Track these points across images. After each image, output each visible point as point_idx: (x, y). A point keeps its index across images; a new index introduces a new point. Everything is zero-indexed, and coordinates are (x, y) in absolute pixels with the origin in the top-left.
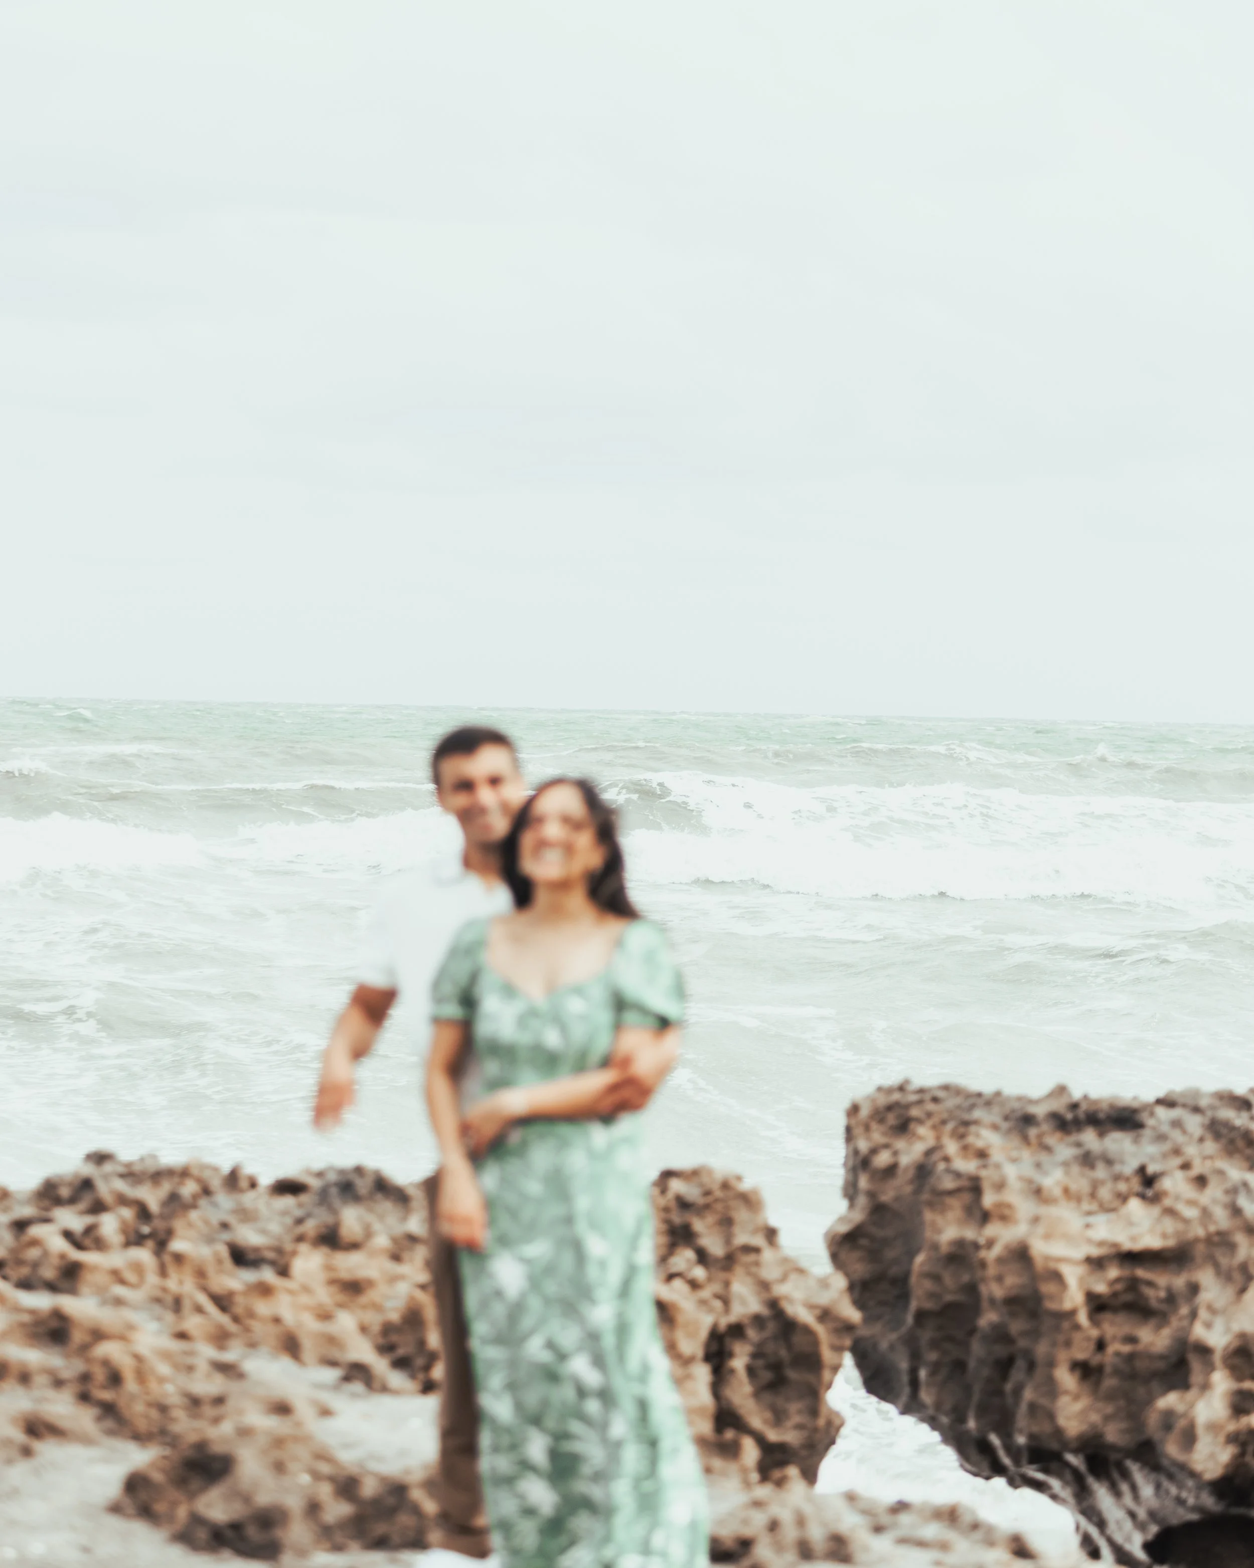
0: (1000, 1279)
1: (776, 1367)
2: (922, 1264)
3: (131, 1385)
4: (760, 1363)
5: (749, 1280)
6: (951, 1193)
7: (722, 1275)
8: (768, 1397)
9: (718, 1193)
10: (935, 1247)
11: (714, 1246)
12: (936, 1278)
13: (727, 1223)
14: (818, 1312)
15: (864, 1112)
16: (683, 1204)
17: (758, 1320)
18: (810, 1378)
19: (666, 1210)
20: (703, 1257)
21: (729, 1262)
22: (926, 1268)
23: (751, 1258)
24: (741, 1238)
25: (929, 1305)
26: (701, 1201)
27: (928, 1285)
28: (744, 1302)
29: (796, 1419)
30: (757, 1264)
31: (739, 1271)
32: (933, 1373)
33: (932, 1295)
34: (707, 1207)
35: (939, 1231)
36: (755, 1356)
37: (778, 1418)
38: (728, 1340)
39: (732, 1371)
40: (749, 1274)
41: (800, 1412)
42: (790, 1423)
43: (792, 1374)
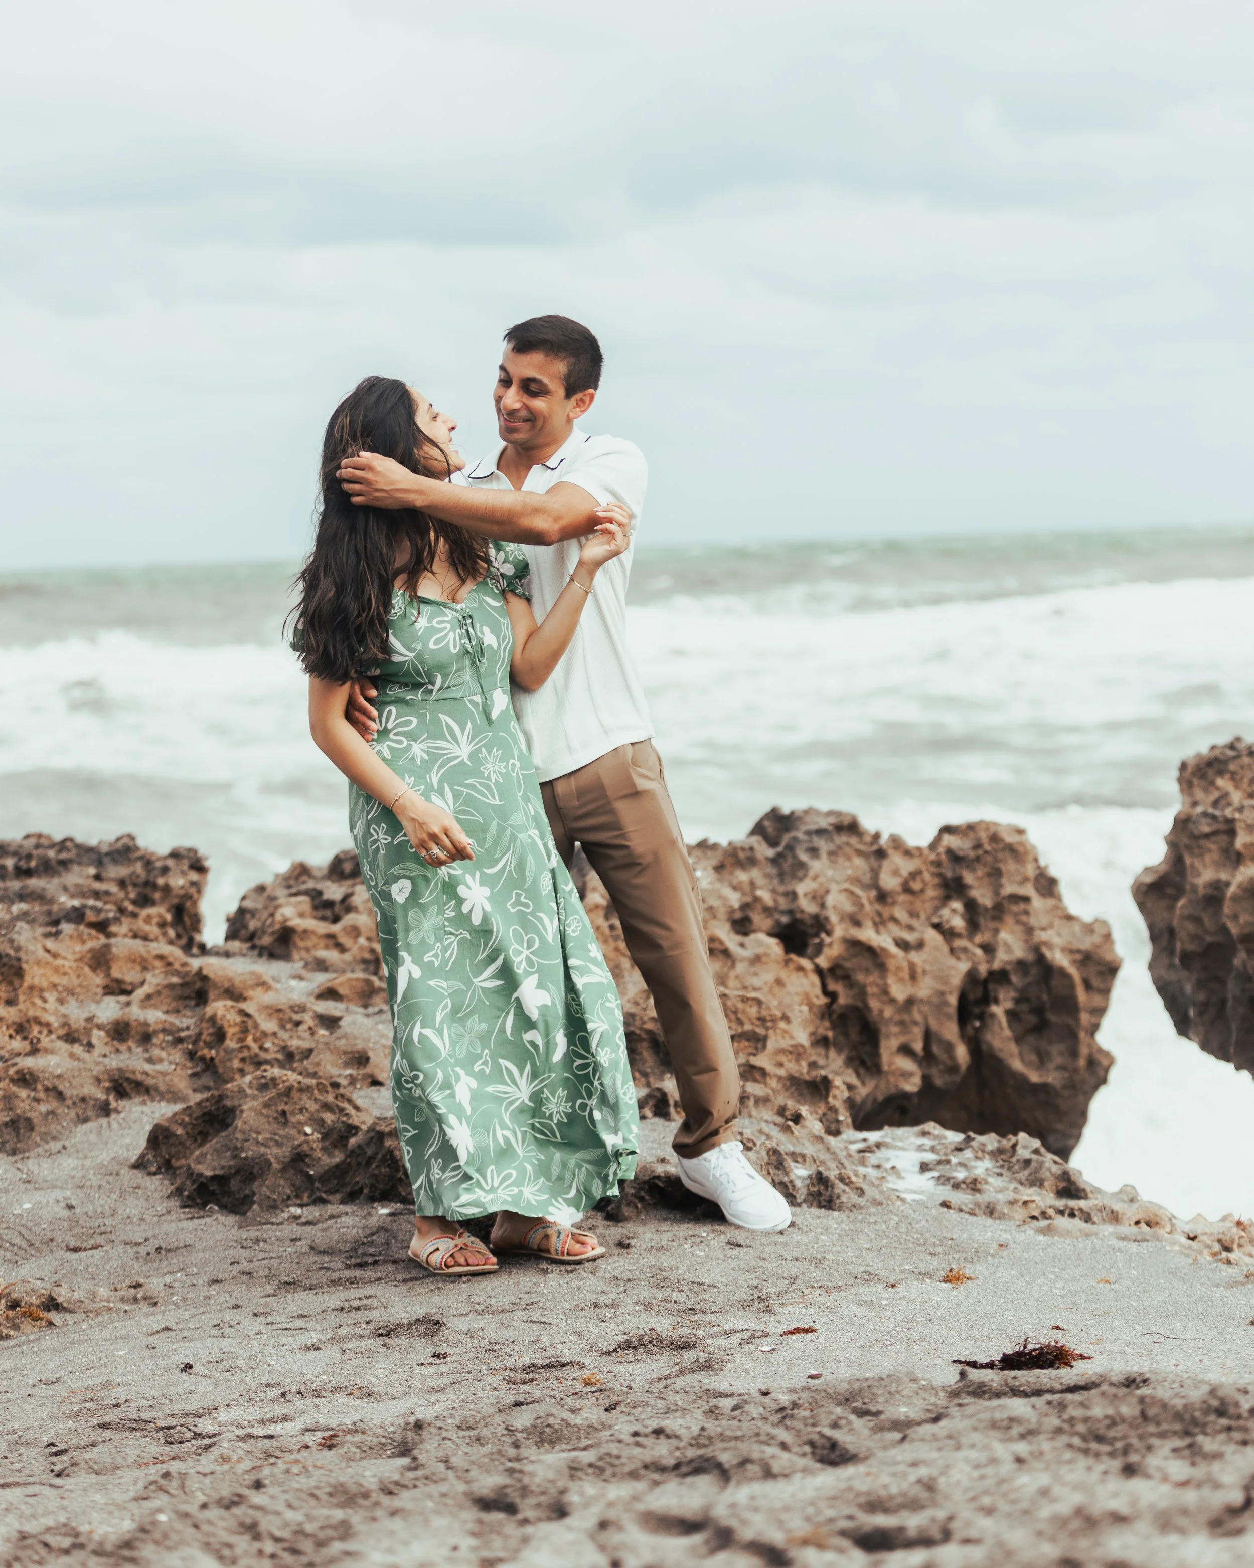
0: (1235, 917)
1: (1039, 1011)
2: (1183, 907)
3: (231, 1043)
4: (1025, 1007)
5: (1018, 929)
6: (1207, 836)
7: (992, 925)
8: (1031, 1039)
9: (987, 847)
10: (1194, 889)
11: (983, 896)
12: (1197, 920)
13: (996, 874)
14: (1078, 957)
15: (1190, 769)
16: (955, 857)
17: (1021, 964)
18: (1070, 1021)
19: (938, 864)
20: (971, 907)
21: (998, 911)
22: (1186, 912)
23: (1022, 906)
24: (1009, 889)
25: (1191, 947)
26: (972, 854)
27: (1191, 927)
28: (1008, 949)
29: (1058, 1060)
30: (1027, 913)
31: (1009, 920)
32: (1201, 1013)
33: (1194, 937)
34: (978, 859)
35: (1199, 875)
36: (1017, 1001)
37: (1042, 1058)
38: (991, 987)
39: (993, 1016)
40: (1018, 922)
41: (1061, 1054)
42: (1051, 1066)
43: (1052, 1017)
